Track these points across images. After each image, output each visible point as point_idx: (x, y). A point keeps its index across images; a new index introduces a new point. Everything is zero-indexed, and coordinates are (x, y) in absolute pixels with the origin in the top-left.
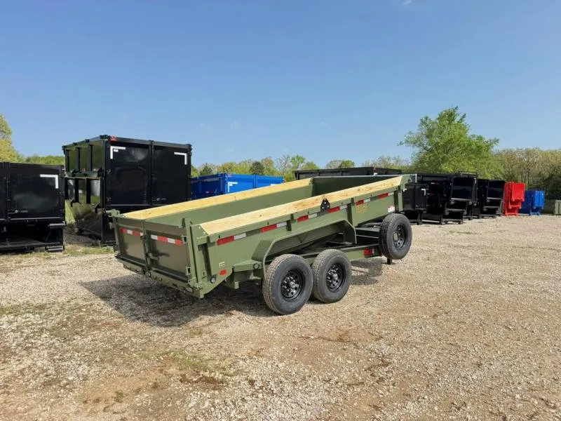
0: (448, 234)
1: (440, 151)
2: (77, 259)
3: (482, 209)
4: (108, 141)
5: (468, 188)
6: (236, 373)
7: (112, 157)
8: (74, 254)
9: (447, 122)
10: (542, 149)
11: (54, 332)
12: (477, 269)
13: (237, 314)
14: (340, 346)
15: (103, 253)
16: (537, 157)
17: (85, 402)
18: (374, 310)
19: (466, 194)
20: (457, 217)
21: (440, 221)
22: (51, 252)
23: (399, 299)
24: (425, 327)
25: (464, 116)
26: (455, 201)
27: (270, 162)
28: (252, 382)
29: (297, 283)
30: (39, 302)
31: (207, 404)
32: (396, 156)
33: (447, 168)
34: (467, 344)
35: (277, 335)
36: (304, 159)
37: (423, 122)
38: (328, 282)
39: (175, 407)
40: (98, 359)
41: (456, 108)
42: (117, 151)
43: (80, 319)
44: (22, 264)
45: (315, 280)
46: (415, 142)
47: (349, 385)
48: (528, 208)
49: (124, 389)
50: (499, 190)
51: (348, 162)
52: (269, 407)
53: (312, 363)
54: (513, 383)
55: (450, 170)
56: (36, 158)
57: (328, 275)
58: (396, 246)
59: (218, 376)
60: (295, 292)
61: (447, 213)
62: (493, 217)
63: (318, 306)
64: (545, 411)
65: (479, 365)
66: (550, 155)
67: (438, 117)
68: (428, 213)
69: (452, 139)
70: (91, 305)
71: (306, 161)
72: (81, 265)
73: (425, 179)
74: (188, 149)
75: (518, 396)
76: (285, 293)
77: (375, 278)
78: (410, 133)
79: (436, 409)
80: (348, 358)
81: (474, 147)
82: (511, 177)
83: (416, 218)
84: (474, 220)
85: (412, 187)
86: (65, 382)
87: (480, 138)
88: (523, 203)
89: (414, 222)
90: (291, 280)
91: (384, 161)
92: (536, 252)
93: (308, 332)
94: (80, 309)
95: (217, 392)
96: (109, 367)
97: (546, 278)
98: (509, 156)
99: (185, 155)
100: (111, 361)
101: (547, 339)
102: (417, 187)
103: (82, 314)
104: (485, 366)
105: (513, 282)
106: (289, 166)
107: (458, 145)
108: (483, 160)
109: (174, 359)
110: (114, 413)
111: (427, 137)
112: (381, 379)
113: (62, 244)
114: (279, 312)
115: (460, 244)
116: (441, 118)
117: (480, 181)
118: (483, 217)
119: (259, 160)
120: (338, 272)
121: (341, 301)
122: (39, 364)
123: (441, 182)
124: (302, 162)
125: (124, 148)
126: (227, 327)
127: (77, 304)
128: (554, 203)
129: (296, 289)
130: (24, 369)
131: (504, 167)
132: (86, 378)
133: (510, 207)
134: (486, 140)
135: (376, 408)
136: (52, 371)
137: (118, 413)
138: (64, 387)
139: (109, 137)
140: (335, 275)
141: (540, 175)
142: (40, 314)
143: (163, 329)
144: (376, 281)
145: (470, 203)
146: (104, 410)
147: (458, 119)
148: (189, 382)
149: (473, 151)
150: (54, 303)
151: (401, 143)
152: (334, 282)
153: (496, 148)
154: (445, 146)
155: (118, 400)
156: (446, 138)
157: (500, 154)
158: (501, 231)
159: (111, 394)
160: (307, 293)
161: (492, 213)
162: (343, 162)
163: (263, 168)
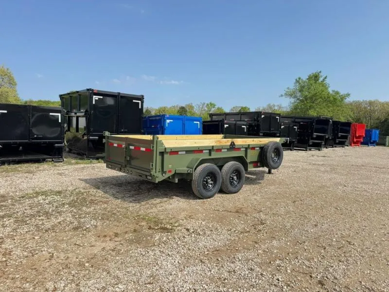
0: (310, 157)
1: (308, 101)
2: (72, 167)
3: (335, 141)
4: (92, 92)
5: (326, 127)
6: (178, 226)
7: (94, 103)
8: (70, 164)
9: (314, 82)
10: (380, 101)
11: (71, 204)
12: (325, 178)
13: (175, 199)
14: (237, 215)
15: (88, 164)
16: (376, 106)
17: (99, 237)
18: (258, 198)
19: (324, 131)
20: (318, 146)
21: (306, 148)
22: (56, 162)
23: (274, 193)
24: (288, 207)
25: (326, 78)
26: (316, 135)
27: (191, 107)
28: (188, 230)
29: (212, 180)
30: (57, 189)
31: (165, 239)
32: (279, 104)
33: (313, 113)
34: (311, 216)
35: (200, 209)
36: (215, 105)
37: (297, 81)
38: (230, 181)
39: (147, 240)
40: (100, 218)
41: (320, 72)
42: (97, 99)
43: (84, 199)
44: (40, 169)
45: (223, 180)
46: (291, 95)
47: (241, 232)
48: (367, 141)
49: (119, 232)
50: (347, 128)
51: (245, 108)
52: (198, 240)
53: (221, 222)
54: (333, 234)
55: (315, 115)
56: (31, 102)
57: (230, 177)
58: (273, 161)
59: (168, 226)
60: (210, 186)
61: (311, 143)
62: (343, 147)
63: (224, 195)
64: (348, 246)
65: (316, 225)
66: (385, 105)
67: (308, 78)
68: (298, 143)
69: (316, 93)
70: (89, 192)
71: (216, 107)
72: (76, 170)
73: (296, 120)
74: (141, 98)
75: (334, 239)
76: (205, 187)
77: (260, 181)
78: (288, 88)
79: (288, 244)
80: (241, 220)
81: (332, 99)
82: (358, 120)
83: (290, 147)
84: (329, 148)
85: (288, 125)
86: (85, 228)
87: (337, 93)
88: (364, 138)
89: (288, 149)
90: (209, 179)
91: (271, 108)
92: (365, 169)
93: (218, 208)
94: (83, 194)
95: (169, 234)
96: (108, 222)
97: (368, 184)
98: (357, 105)
99: (140, 102)
100: (108, 219)
101: (359, 215)
102: (291, 126)
103: (84, 196)
104: (319, 226)
105: (346, 185)
106: (205, 110)
107: (321, 98)
108: (339, 108)
109: (144, 219)
110: (116, 241)
111: (300, 91)
112: (260, 230)
113: (62, 157)
114: (201, 197)
115: (317, 163)
116: (310, 78)
117: (334, 122)
118: (336, 147)
119: (184, 105)
120: (236, 175)
121: (238, 193)
122: (68, 219)
123: (307, 122)
124: (214, 107)
125: (102, 97)
126: (171, 204)
127: (80, 191)
128: (385, 138)
129: (211, 184)
130: (60, 222)
131: (354, 113)
132: (96, 226)
133: (355, 140)
134: (341, 94)
135: (256, 243)
136: (76, 223)
137: (117, 241)
138: (85, 230)
139: (93, 90)
140: (235, 177)
141: (378, 119)
142: (60, 196)
143: (134, 205)
144: (260, 183)
145: (327, 137)
146: (110, 240)
147: (321, 79)
148: (153, 229)
149: (330, 102)
150: (66, 190)
151: (282, 96)
152: (235, 182)
153: (348, 100)
154: (311, 98)
155: (116, 236)
156: (313, 92)
157: (351, 104)
158: (346, 156)
159: (111, 234)
160: (217, 187)
161: (342, 144)
162: (242, 108)
163: (187, 111)
